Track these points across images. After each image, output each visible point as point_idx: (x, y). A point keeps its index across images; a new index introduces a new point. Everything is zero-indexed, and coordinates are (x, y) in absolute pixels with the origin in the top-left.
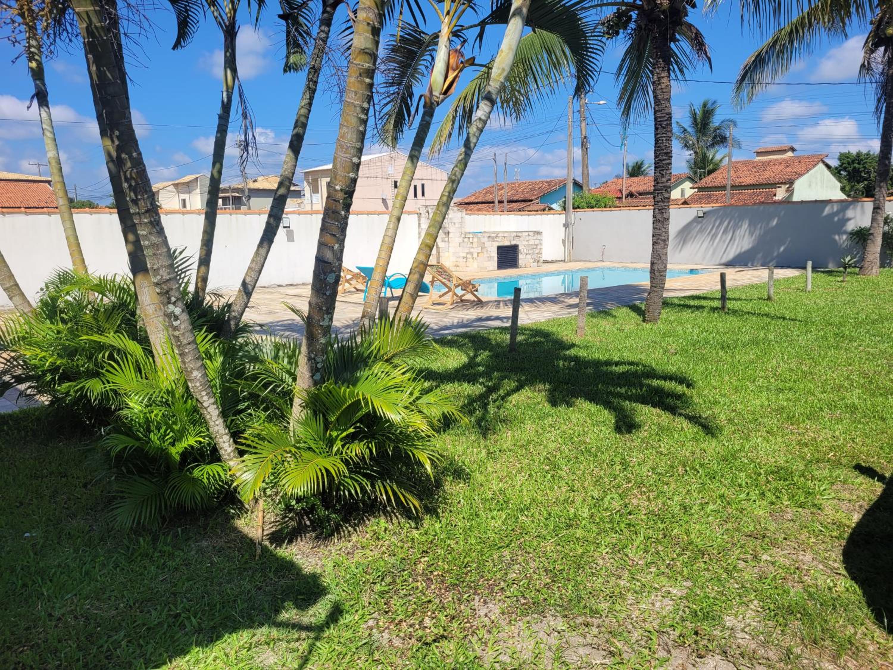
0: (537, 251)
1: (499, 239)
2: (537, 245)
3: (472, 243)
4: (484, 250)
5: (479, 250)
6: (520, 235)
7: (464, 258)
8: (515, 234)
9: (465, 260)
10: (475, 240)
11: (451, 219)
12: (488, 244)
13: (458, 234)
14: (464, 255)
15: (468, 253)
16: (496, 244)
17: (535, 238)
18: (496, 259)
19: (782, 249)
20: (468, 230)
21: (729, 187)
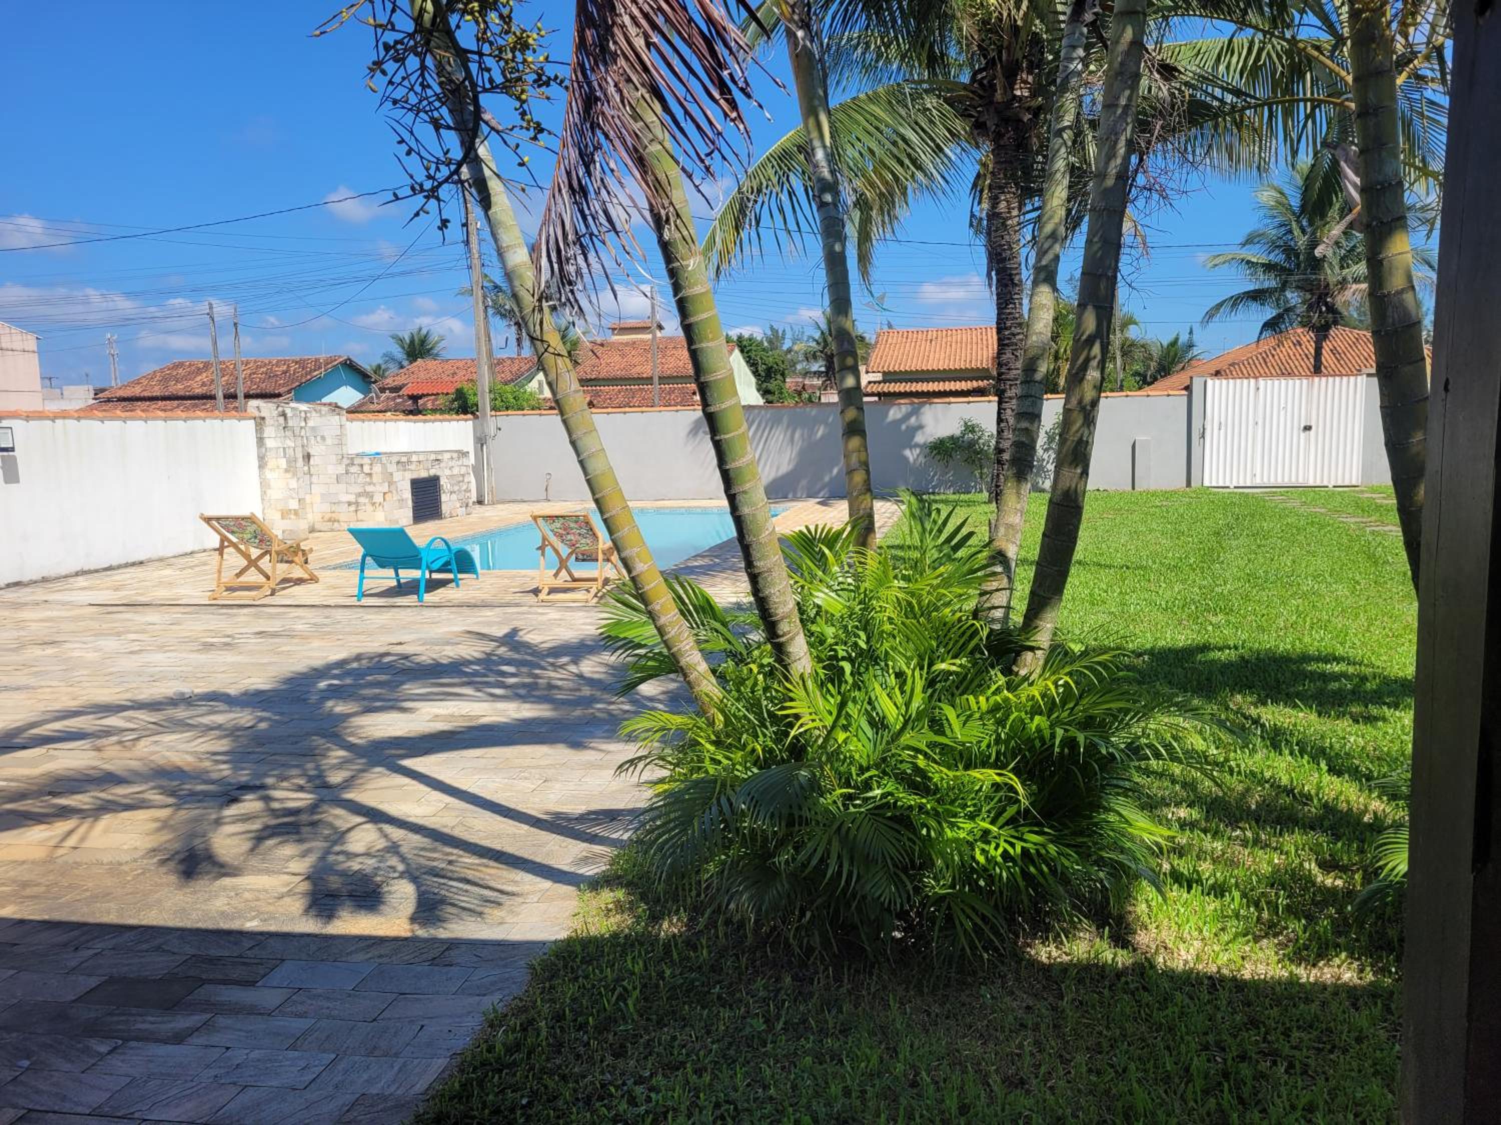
0: (464, 487)
1: (413, 467)
2: (463, 475)
3: (370, 475)
4: (393, 488)
5: (385, 488)
6: (439, 457)
7: (350, 504)
8: (433, 457)
9: (353, 508)
10: (377, 468)
11: (313, 429)
12: (397, 476)
13: (333, 459)
14: (352, 498)
15: (359, 495)
16: (409, 476)
17: (460, 463)
18: (410, 503)
19: (835, 471)
20: (353, 450)
21: (656, 380)
